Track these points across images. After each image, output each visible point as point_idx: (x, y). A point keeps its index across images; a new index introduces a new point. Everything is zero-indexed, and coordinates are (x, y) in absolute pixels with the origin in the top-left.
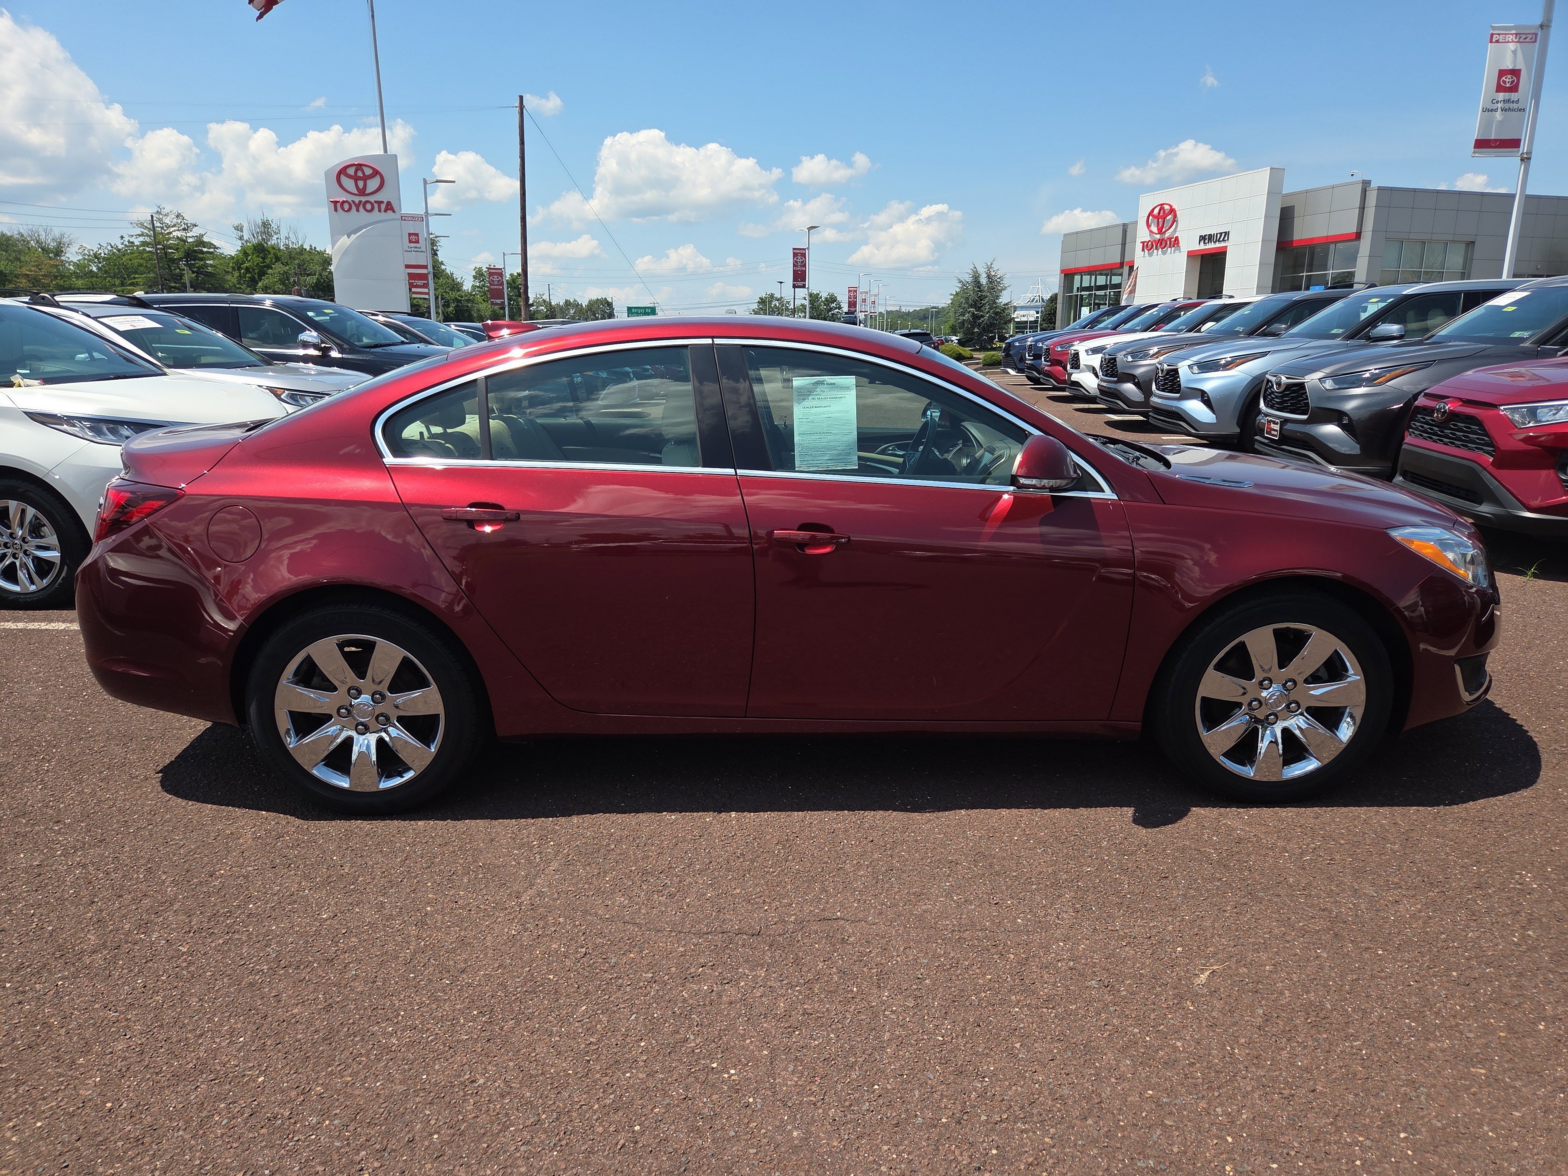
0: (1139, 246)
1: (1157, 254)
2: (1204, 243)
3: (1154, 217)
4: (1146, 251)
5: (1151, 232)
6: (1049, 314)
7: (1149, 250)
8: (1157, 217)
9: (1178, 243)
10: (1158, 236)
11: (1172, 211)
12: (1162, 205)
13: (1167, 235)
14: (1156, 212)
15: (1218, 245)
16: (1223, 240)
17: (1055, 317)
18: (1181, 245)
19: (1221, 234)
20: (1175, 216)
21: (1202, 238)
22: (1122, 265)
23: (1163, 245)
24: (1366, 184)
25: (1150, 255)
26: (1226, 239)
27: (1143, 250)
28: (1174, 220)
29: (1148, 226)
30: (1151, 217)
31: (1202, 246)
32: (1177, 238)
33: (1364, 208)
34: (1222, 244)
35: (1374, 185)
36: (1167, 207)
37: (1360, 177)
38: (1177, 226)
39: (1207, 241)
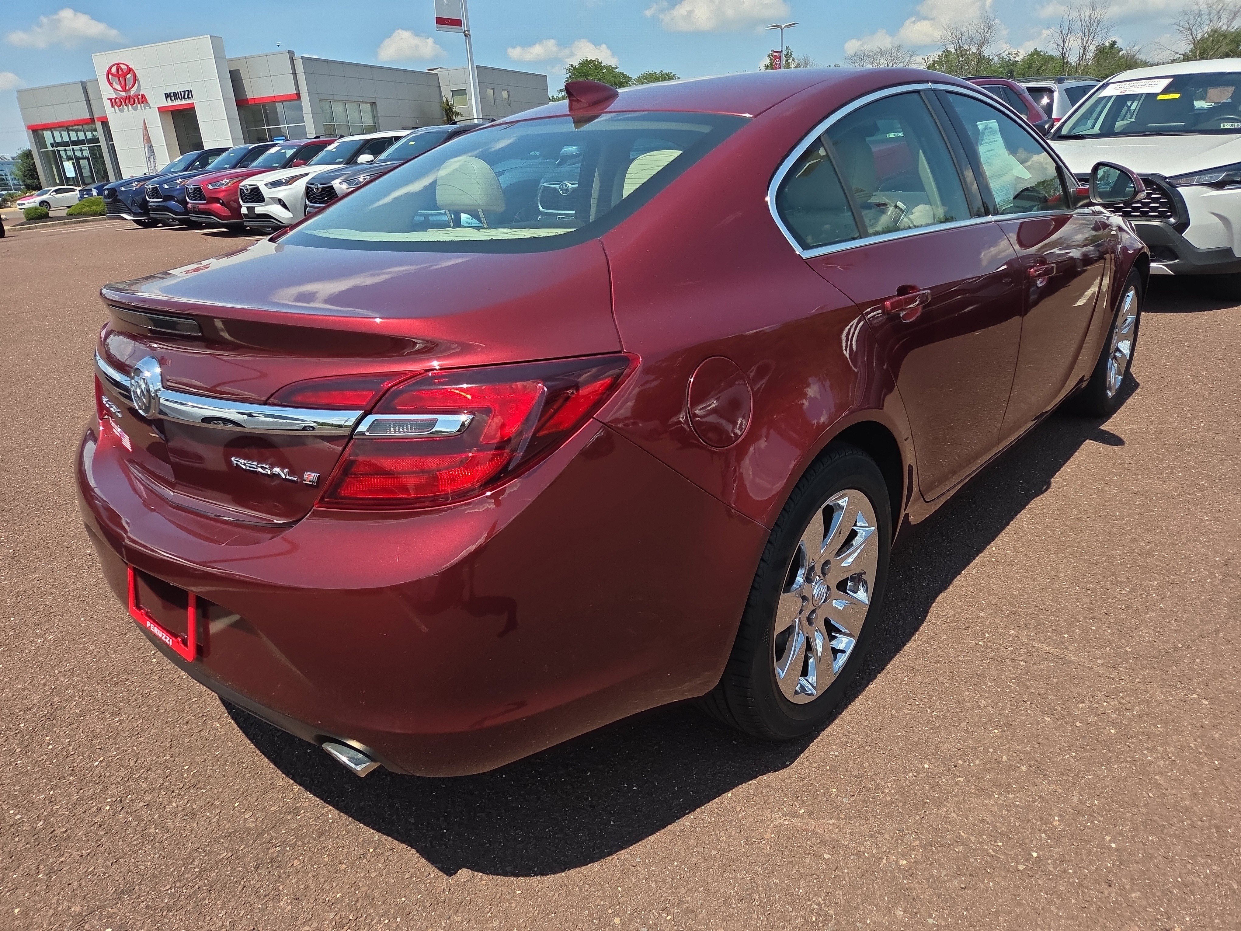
0: (107, 104)
1: (128, 110)
2: (171, 100)
3: (112, 74)
4: (116, 107)
5: (114, 89)
6: (29, 170)
7: (119, 107)
8: (117, 75)
9: (146, 100)
10: (123, 94)
11: (130, 70)
12: (118, 64)
13: (133, 92)
14: (114, 70)
15: (184, 102)
16: (188, 97)
17: (37, 172)
18: (149, 101)
19: (184, 92)
20: (135, 75)
21: (168, 96)
22: (92, 120)
23: (132, 101)
24: (291, 53)
25: (122, 111)
26: (190, 96)
27: (113, 106)
28: (135, 79)
29: (111, 84)
30: (110, 76)
31: (170, 103)
32: (143, 96)
33: (296, 74)
34: (188, 101)
35: (297, 55)
36: (123, 67)
37: (285, 48)
38: (139, 84)
39: (173, 98)
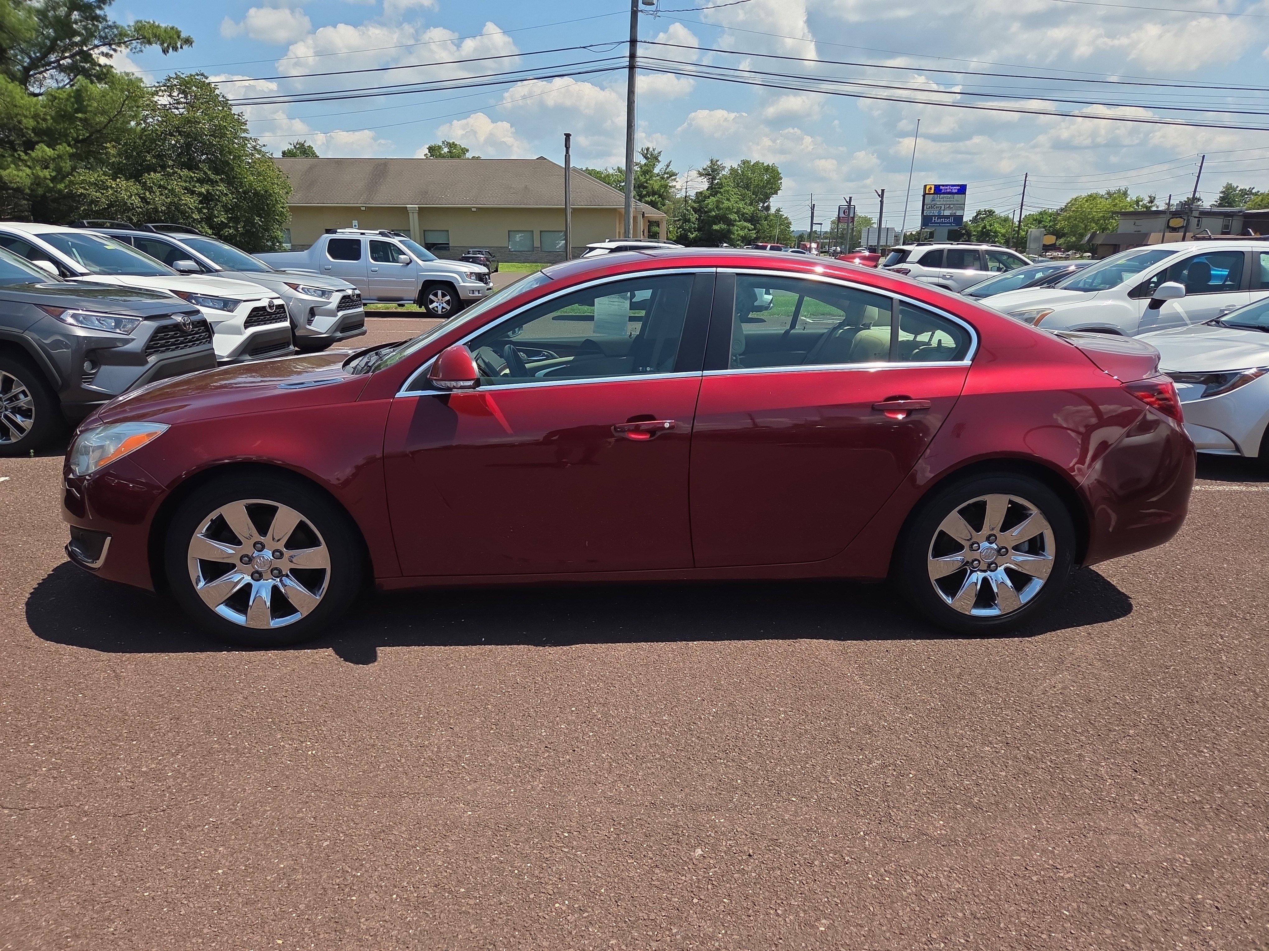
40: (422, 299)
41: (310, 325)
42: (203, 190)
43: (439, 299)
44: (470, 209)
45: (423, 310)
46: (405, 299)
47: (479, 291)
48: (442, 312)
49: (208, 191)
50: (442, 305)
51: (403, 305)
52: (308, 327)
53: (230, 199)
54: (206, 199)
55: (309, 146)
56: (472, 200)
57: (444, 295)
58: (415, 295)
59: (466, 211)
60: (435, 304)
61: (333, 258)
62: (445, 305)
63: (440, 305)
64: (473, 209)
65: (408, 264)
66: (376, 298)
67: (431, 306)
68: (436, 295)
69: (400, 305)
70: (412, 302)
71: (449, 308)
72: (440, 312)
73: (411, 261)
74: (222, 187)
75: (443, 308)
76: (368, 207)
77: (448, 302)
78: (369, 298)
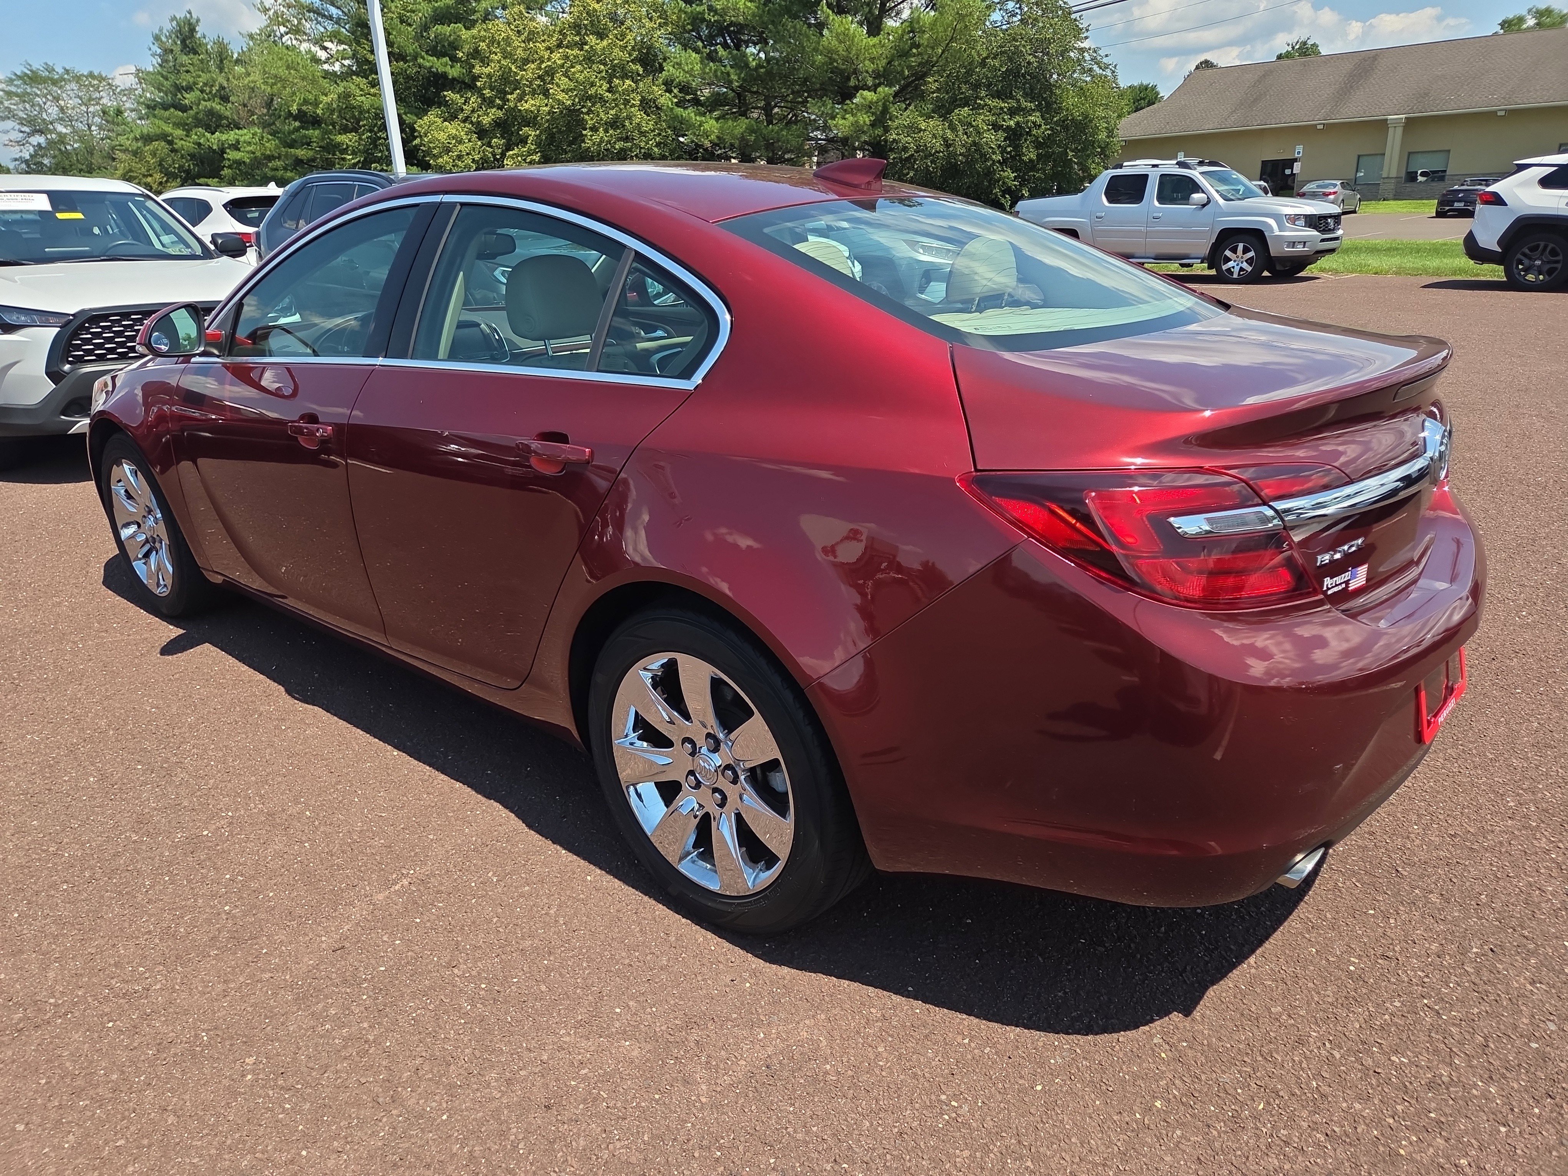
40: (1214, 257)
41: (922, 293)
42: (1012, 123)
43: (1237, 257)
44: (1495, 112)
45: (1213, 272)
46: (1192, 256)
47: (1305, 243)
48: (1239, 275)
49: (1017, 123)
50: (1240, 265)
51: (1189, 265)
52: (920, 295)
53: (1044, 130)
54: (1015, 136)
55: (1314, 45)
56: (1503, 98)
57: (1246, 250)
58: (1205, 251)
59: (1489, 116)
60: (1231, 264)
61: (1110, 202)
62: (1245, 265)
63: (1238, 265)
64: (1499, 114)
65: (1204, 206)
66: (1153, 255)
67: (1224, 267)
68: (1234, 250)
69: (1182, 265)
70: (1199, 261)
71: (1249, 269)
72: (1235, 276)
73: (1209, 202)
74: (1035, 117)
75: (1242, 269)
76: (1327, 124)
77: (1249, 261)
78: (1143, 255)
